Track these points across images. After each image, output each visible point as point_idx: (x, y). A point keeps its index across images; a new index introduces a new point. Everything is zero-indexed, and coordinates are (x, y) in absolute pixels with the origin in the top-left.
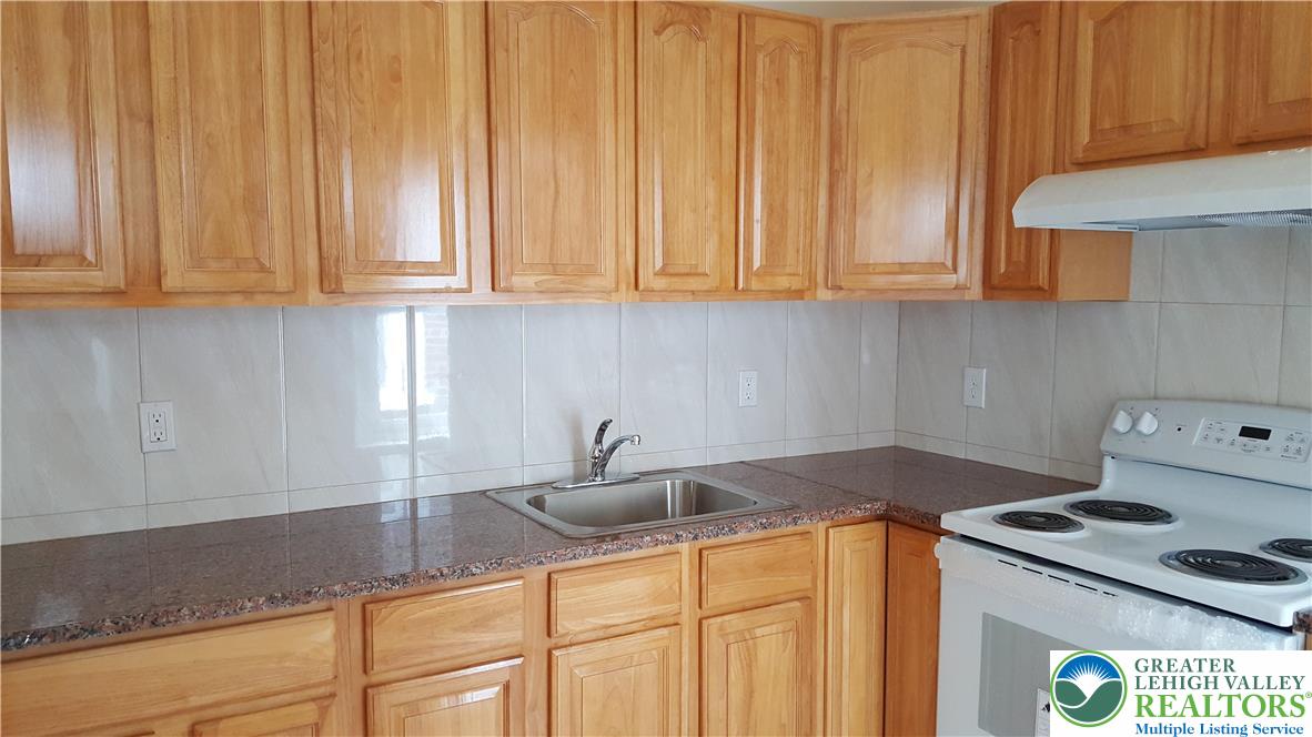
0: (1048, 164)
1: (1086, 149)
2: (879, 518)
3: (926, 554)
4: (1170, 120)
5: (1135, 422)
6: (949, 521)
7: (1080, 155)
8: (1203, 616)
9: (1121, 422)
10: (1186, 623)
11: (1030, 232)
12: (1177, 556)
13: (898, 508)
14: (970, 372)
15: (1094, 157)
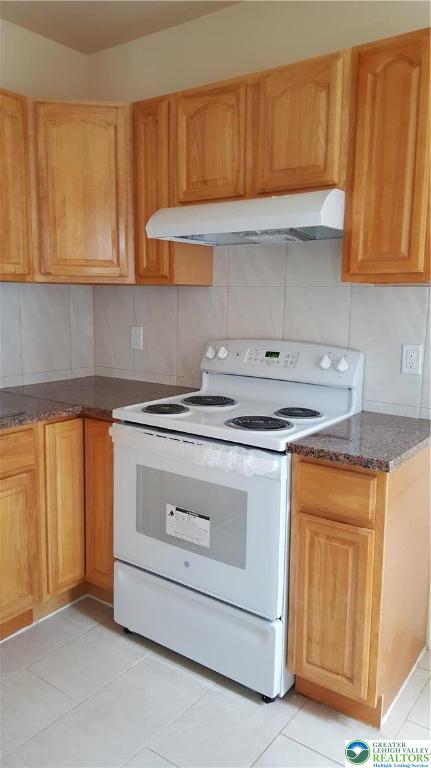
0: (165, 201)
1: (185, 194)
2: (79, 417)
3: (105, 434)
4: (226, 178)
5: (217, 352)
6: (117, 414)
7: (181, 197)
8: (244, 450)
9: (210, 353)
10: (236, 454)
11: (158, 242)
12: (233, 421)
13: (89, 409)
14: (134, 329)
15: (189, 199)
